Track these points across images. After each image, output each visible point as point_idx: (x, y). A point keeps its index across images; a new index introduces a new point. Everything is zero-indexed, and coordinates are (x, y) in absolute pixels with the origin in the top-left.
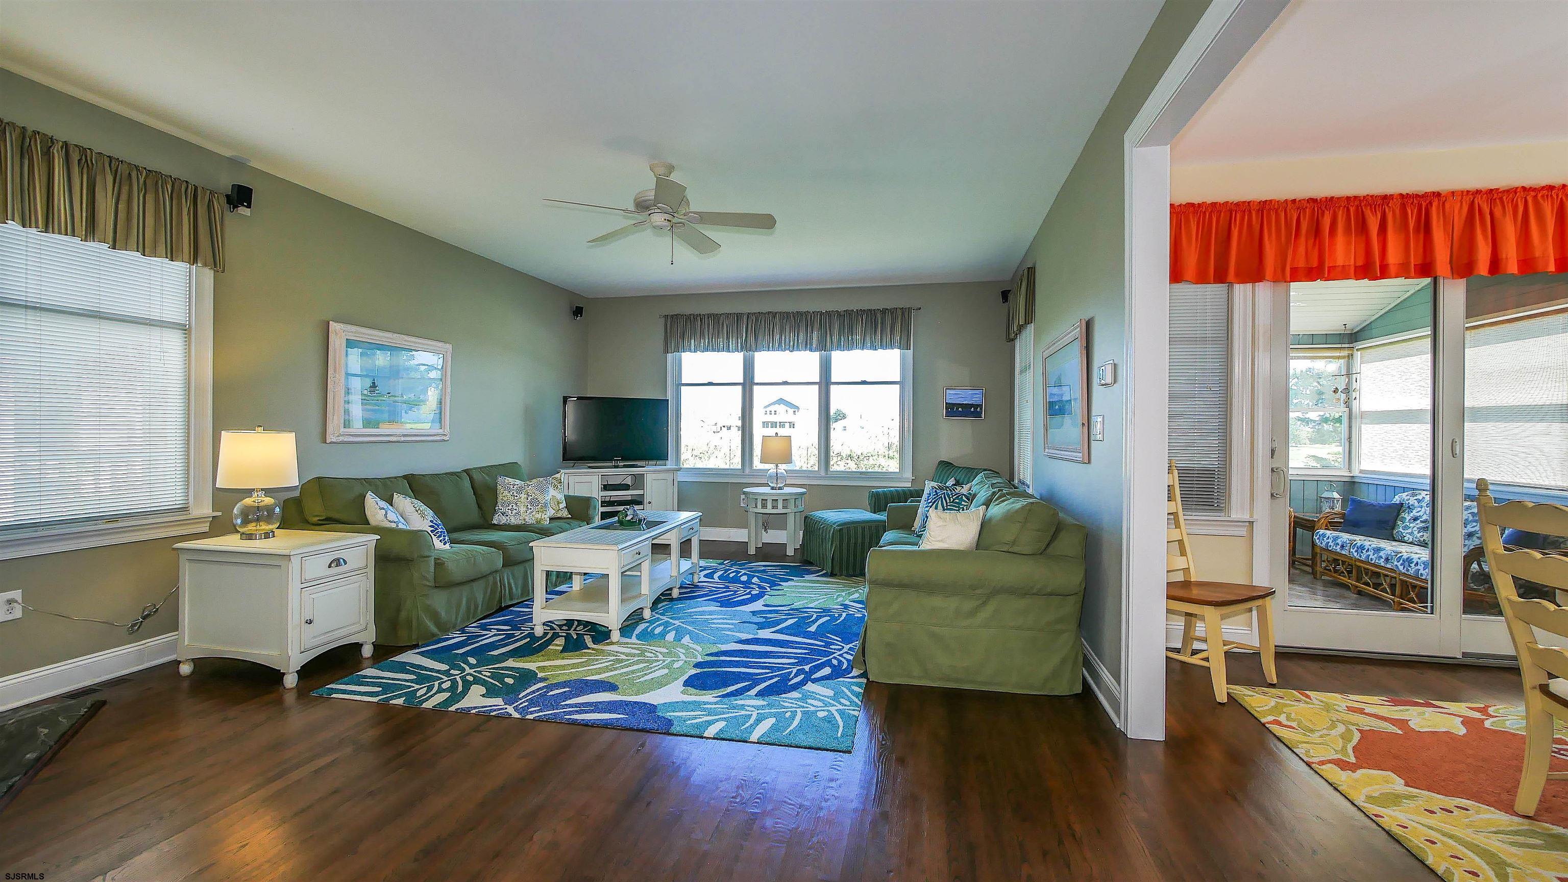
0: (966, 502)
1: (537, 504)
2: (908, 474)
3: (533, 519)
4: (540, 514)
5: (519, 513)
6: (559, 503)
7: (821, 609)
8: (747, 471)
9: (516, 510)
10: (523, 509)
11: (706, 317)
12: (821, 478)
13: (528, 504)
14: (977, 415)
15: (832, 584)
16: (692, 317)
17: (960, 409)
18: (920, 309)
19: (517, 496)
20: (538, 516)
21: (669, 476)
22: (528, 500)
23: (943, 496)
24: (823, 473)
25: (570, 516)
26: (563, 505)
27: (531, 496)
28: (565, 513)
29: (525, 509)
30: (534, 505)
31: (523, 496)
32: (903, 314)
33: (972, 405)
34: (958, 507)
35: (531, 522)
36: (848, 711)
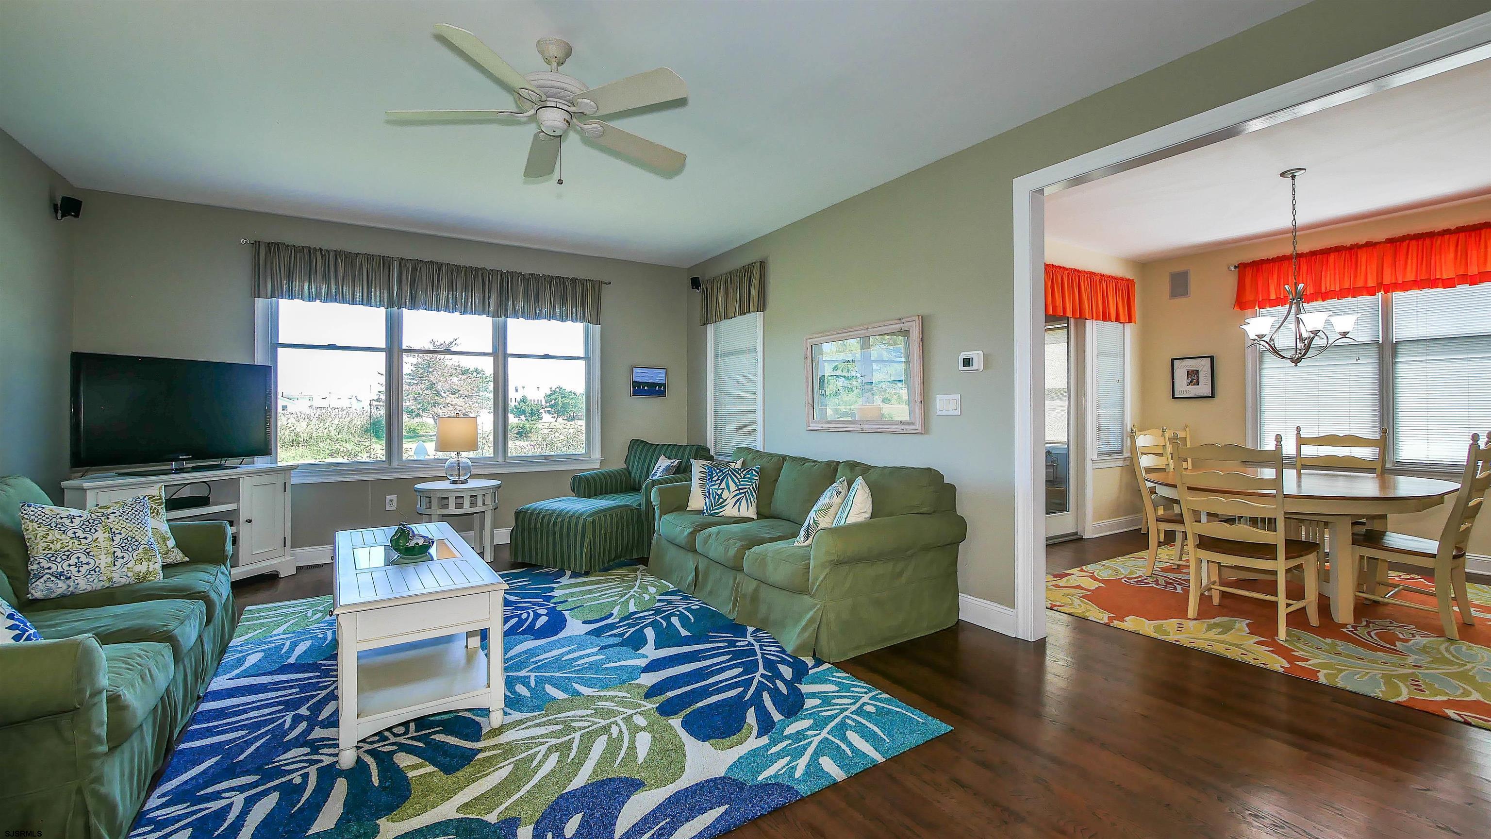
0: (756, 476)
1: (134, 547)
2: (597, 455)
3: (130, 574)
4: (145, 563)
5: (97, 570)
6: (165, 540)
8: (395, 464)
9: (88, 564)
10: (104, 561)
11: (332, 254)
12: (500, 465)
13: (116, 550)
14: (662, 393)
15: (604, 583)
16: (306, 251)
17: (646, 388)
18: (610, 283)
19: (86, 538)
20: (142, 568)
21: (279, 480)
22: (115, 543)
23: (730, 472)
24: (500, 460)
25: (187, 559)
26: (171, 543)
27: (120, 534)
28: (178, 556)
29: (110, 560)
30: (130, 549)
31: (101, 536)
32: (593, 287)
33: (655, 384)
34: (751, 482)
35: (123, 581)
36: (879, 697)
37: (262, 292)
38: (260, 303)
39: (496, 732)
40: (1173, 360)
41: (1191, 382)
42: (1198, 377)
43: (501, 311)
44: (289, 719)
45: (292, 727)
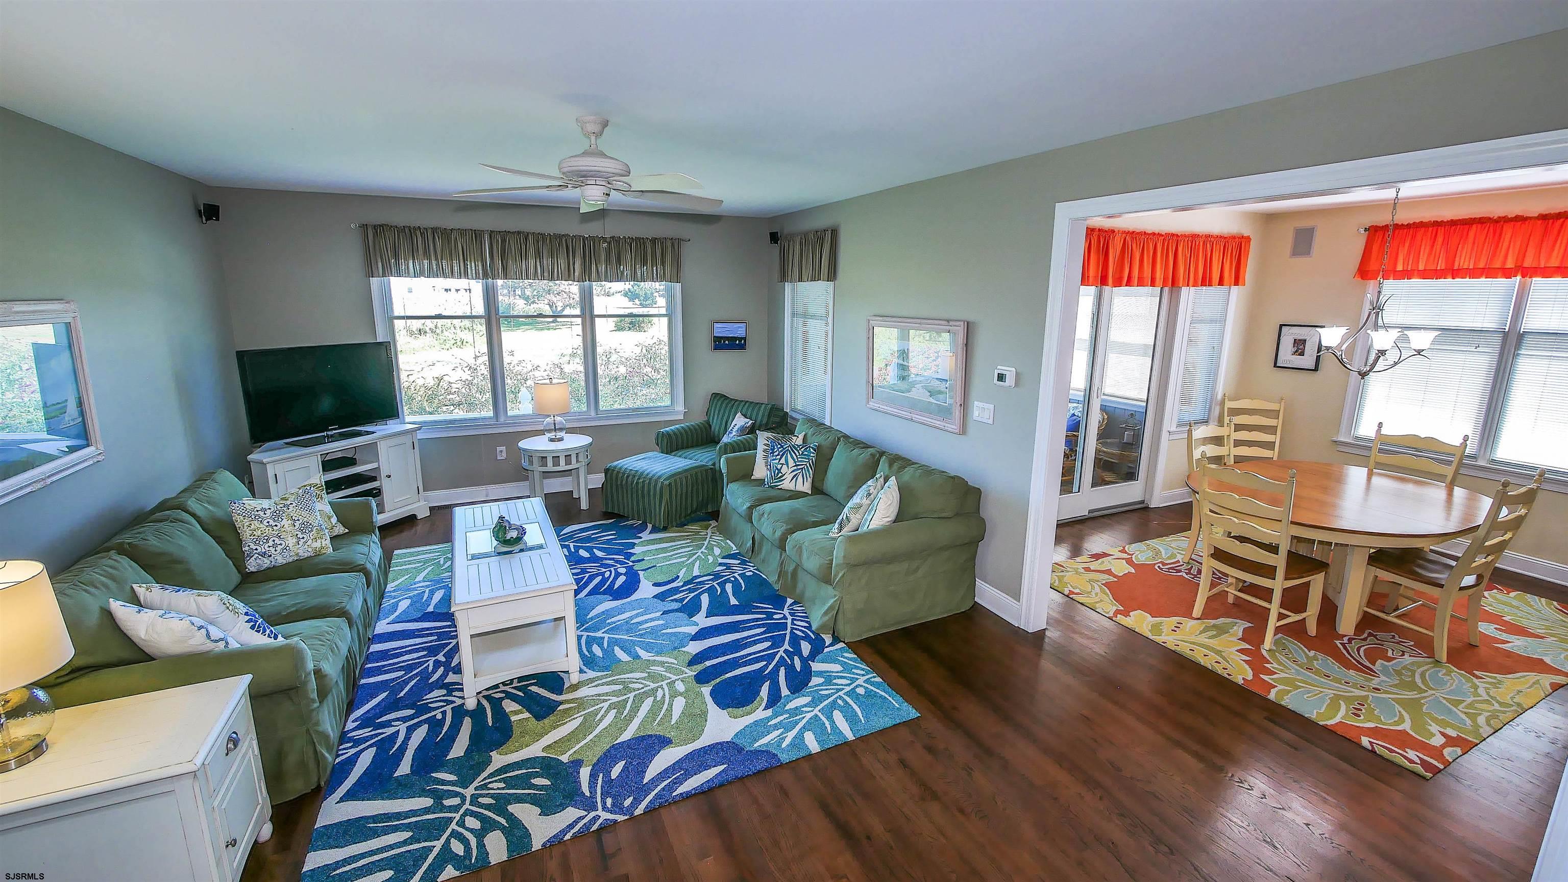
0: (813, 453)
1: (310, 529)
2: (680, 407)
3: (310, 550)
4: (319, 541)
5: (288, 548)
6: (329, 518)
7: (709, 575)
8: (502, 419)
9: (281, 544)
10: (291, 541)
11: (429, 231)
12: (594, 419)
13: (297, 533)
14: (742, 347)
16: (407, 230)
17: (727, 342)
18: (689, 240)
19: (276, 526)
20: (317, 545)
21: (407, 440)
22: (296, 528)
23: (790, 449)
24: (593, 414)
25: (347, 531)
26: (334, 520)
27: (298, 520)
28: (340, 529)
29: (295, 540)
30: (307, 531)
31: (286, 523)
32: (673, 245)
33: (735, 338)
34: (808, 459)
35: (306, 555)
36: (872, 680)
37: (375, 273)
38: (374, 281)
39: (575, 687)
40: (1281, 326)
41: (1296, 351)
42: (1304, 347)
43: (586, 275)
44: (431, 663)
45: (434, 671)
